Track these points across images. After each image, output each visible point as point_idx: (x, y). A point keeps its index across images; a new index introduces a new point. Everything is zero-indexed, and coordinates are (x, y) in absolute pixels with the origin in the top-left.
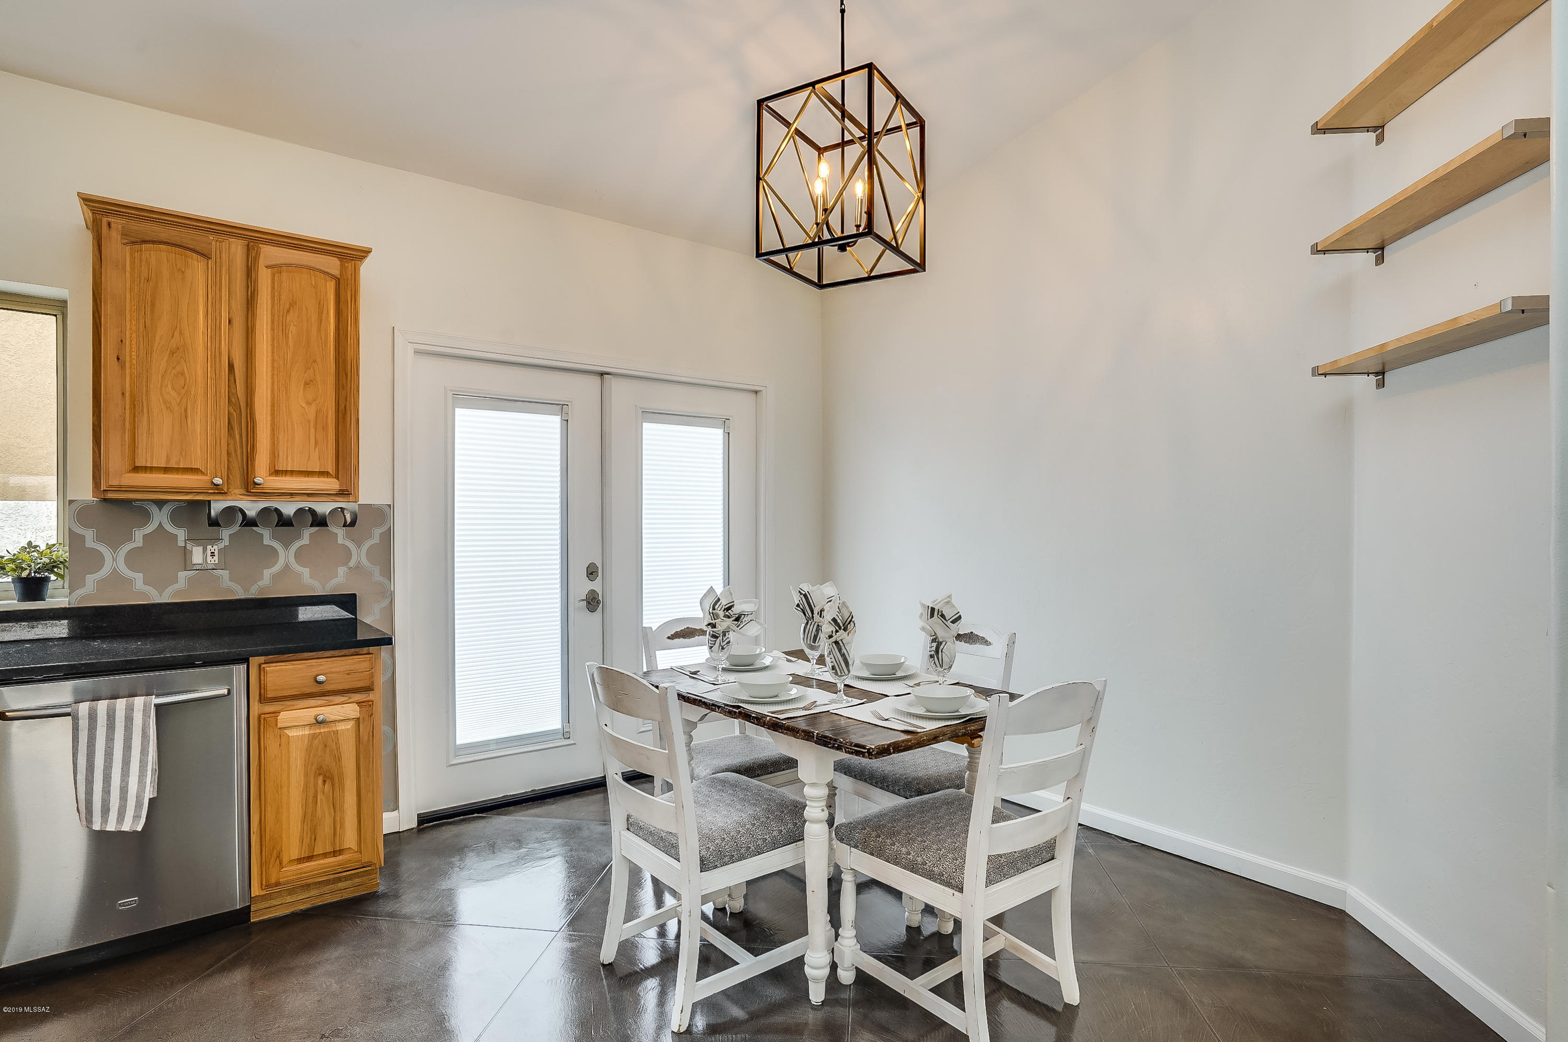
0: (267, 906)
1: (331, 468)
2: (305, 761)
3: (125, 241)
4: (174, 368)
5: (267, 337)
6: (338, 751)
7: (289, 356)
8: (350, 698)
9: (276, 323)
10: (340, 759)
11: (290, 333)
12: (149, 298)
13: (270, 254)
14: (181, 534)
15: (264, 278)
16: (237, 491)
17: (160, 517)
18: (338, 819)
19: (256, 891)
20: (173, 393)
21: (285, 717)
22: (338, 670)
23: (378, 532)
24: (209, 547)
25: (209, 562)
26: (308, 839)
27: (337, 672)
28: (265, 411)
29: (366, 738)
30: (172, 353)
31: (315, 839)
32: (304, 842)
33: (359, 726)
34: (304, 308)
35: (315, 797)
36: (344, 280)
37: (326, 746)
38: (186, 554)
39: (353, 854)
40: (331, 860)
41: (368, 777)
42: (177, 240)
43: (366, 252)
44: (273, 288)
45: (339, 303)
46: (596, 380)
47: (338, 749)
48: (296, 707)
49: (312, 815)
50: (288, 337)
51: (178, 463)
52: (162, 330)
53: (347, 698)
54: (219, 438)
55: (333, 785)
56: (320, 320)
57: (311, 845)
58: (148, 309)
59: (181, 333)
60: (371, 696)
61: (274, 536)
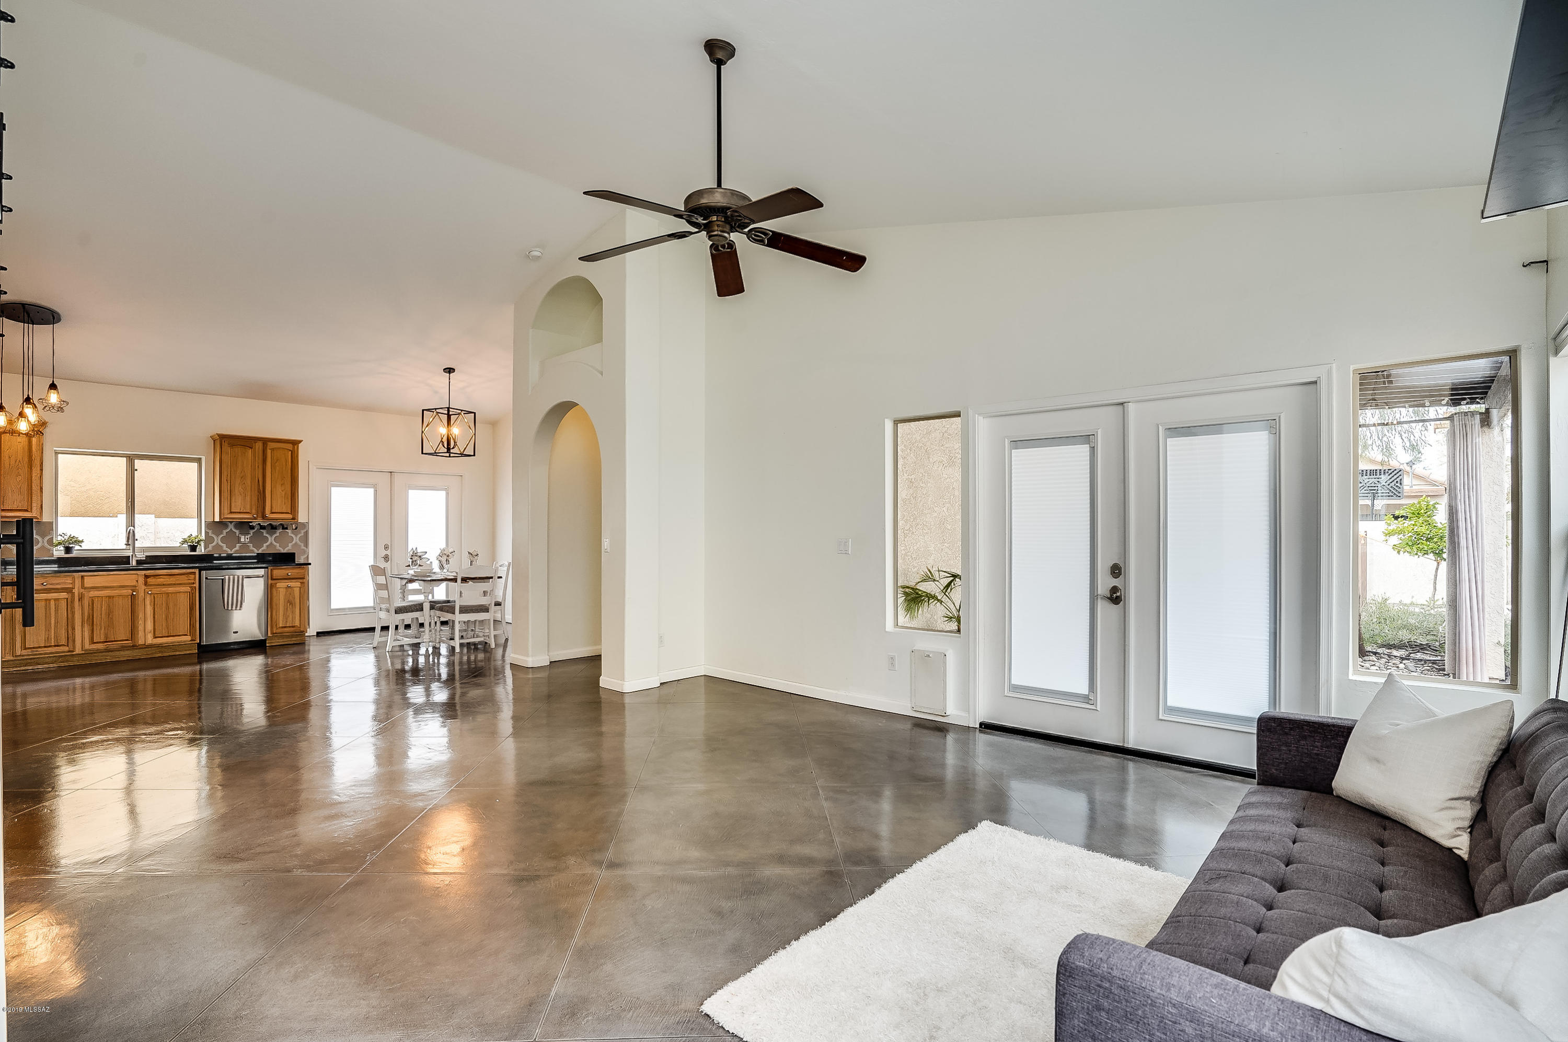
1: (289, 511)
2: (284, 598)
4: (241, 483)
5: (270, 471)
7: (276, 476)
8: (296, 581)
9: (272, 466)
10: (294, 598)
11: (277, 469)
12: (235, 462)
13: (271, 445)
14: (237, 532)
15: (269, 452)
16: (259, 519)
17: (231, 527)
18: (294, 616)
19: (269, 635)
20: (241, 490)
21: (278, 585)
22: (295, 572)
23: (303, 532)
24: (248, 536)
25: (246, 541)
28: (269, 494)
30: (241, 478)
31: (287, 621)
32: (284, 622)
33: (298, 589)
34: (281, 461)
35: (287, 609)
36: (294, 451)
37: (290, 594)
38: (239, 538)
42: (243, 444)
43: (300, 441)
44: (272, 455)
45: (292, 458)
46: (390, 473)
47: (294, 595)
48: (281, 582)
49: (286, 614)
51: (242, 512)
52: (239, 471)
55: (292, 606)
57: (286, 623)
59: (242, 472)
60: (304, 580)
61: (267, 533)
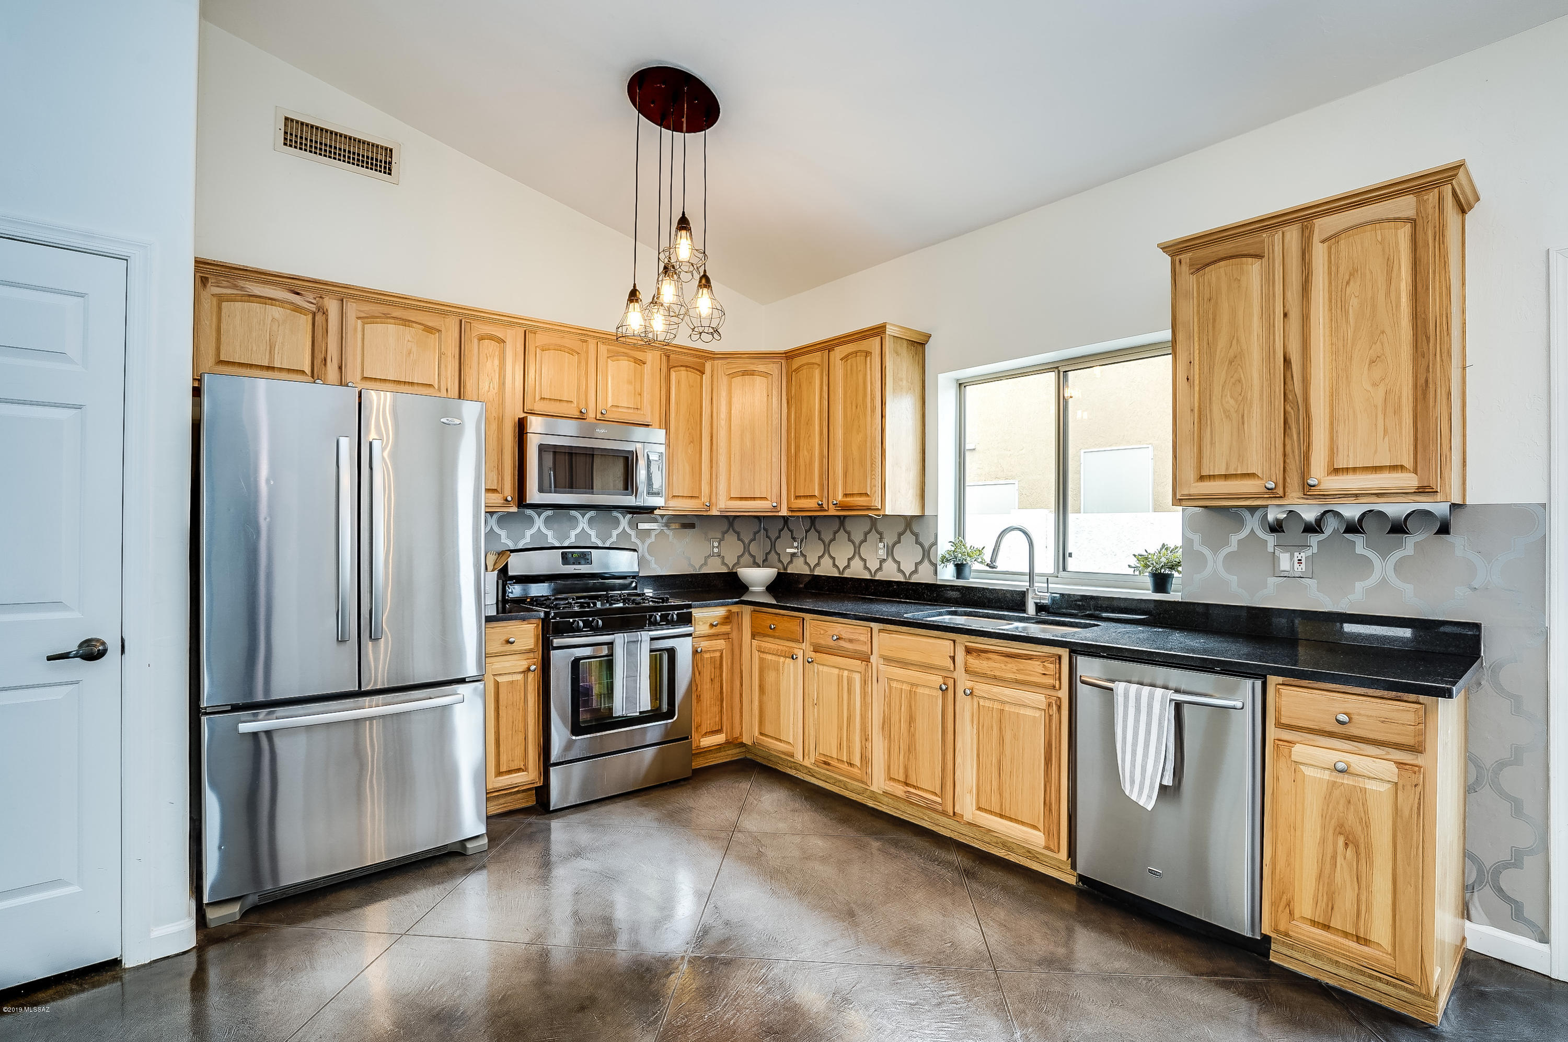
0: (1288, 954)
1: (1407, 461)
2: (1323, 810)
3: (1192, 271)
4: (1232, 377)
5: (1324, 320)
6: (1365, 816)
7: (1349, 334)
8: (1388, 753)
9: (1333, 301)
10: (1368, 825)
11: (1350, 307)
12: (1211, 316)
13: (1326, 226)
14: (1271, 540)
15: (1319, 252)
16: (1295, 495)
17: (1252, 523)
18: (1363, 898)
20: (1232, 402)
21: (1301, 751)
22: (1369, 713)
23: (1521, 541)
24: (1296, 554)
25: (1296, 570)
26: (1324, 904)
27: (1368, 716)
28: (1322, 404)
29: (1406, 813)
30: (1231, 362)
31: (1332, 908)
32: (1318, 904)
33: (1396, 793)
34: (1368, 272)
35: (1334, 857)
36: (1423, 217)
37: (1349, 802)
38: (1274, 559)
39: (1384, 955)
40: (1353, 945)
41: (1409, 865)
42: (1234, 252)
44: (1330, 262)
45: (1415, 250)
47: (1367, 812)
48: (1317, 744)
49: (1329, 877)
50: (1348, 312)
51: (1236, 469)
52: (1222, 342)
53: (1384, 753)
54: (1273, 439)
55: (1358, 853)
56: (1389, 281)
57: (1327, 912)
58: (1210, 326)
59: (1237, 340)
60: (1420, 760)
61: (1368, 545)
